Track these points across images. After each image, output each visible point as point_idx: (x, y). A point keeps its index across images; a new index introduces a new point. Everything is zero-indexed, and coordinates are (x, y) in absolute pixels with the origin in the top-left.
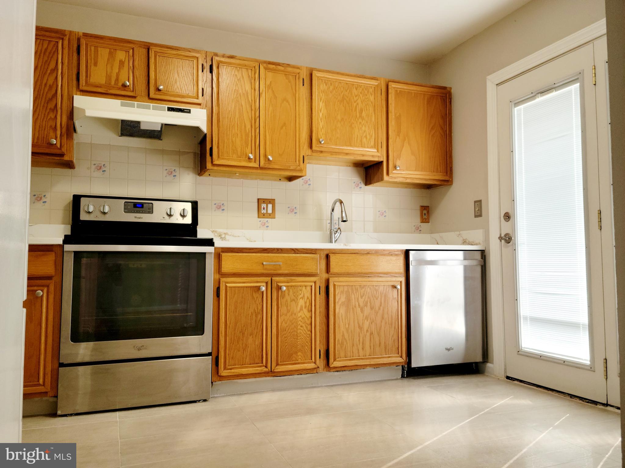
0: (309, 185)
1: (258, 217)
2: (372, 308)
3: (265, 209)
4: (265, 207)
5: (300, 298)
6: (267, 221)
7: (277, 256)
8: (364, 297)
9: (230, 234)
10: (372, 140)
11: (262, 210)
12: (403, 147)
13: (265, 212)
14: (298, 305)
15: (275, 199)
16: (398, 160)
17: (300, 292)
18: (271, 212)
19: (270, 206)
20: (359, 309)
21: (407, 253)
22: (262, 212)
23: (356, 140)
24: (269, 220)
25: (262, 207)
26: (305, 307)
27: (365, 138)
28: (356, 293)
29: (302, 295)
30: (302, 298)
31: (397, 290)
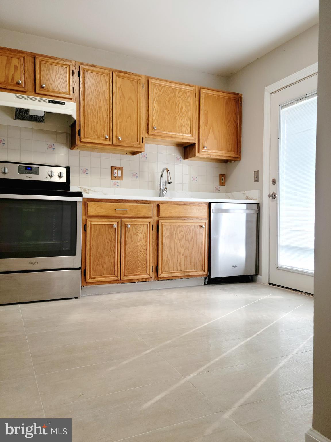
0: (146, 158)
1: (112, 179)
2: (186, 240)
3: (116, 173)
4: (116, 172)
5: (140, 233)
6: (118, 182)
7: (125, 205)
8: (181, 233)
9: (92, 190)
10: (188, 128)
11: (114, 174)
12: (209, 134)
13: (116, 176)
14: (138, 237)
15: (123, 167)
16: (206, 143)
17: (140, 229)
18: (120, 176)
19: (119, 172)
20: (178, 240)
21: (210, 204)
22: (114, 176)
23: (178, 128)
24: (119, 181)
25: (114, 172)
26: (143, 239)
27: (184, 127)
28: (176, 230)
29: (141, 231)
30: (141, 233)
31: (203, 229)
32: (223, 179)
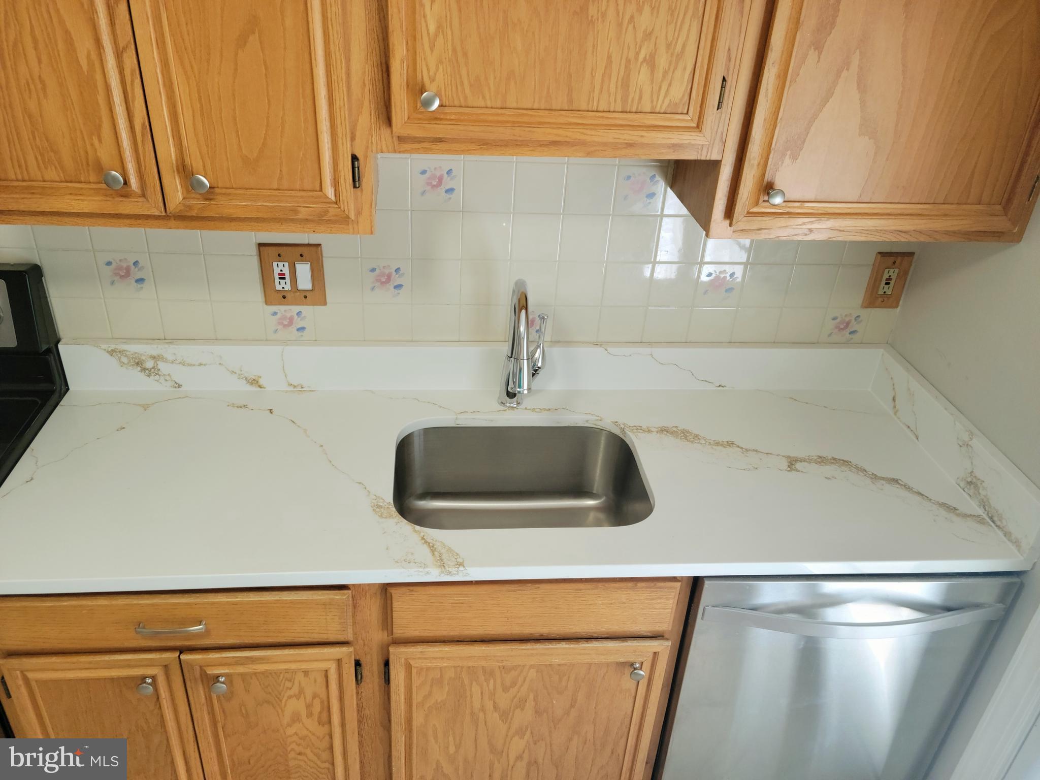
0: (450, 191)
1: (267, 302)
2: (538, 712)
3: (287, 276)
4: (286, 271)
5: (290, 697)
6: (299, 314)
8: (513, 691)
9: (170, 357)
10: (678, 73)
11: (277, 280)
12: (826, 100)
13: (288, 287)
14: (283, 711)
15: (319, 245)
16: (787, 160)
17: (288, 684)
18: (309, 287)
19: (304, 270)
20: (496, 715)
21: (696, 584)
22: (278, 287)
23: (598, 79)
24: (307, 310)
25: (277, 271)
26: (310, 715)
27: (645, 70)
28: (487, 681)
29: (295, 689)
30: (297, 697)
32: (894, 277)
